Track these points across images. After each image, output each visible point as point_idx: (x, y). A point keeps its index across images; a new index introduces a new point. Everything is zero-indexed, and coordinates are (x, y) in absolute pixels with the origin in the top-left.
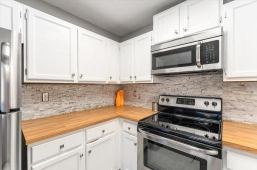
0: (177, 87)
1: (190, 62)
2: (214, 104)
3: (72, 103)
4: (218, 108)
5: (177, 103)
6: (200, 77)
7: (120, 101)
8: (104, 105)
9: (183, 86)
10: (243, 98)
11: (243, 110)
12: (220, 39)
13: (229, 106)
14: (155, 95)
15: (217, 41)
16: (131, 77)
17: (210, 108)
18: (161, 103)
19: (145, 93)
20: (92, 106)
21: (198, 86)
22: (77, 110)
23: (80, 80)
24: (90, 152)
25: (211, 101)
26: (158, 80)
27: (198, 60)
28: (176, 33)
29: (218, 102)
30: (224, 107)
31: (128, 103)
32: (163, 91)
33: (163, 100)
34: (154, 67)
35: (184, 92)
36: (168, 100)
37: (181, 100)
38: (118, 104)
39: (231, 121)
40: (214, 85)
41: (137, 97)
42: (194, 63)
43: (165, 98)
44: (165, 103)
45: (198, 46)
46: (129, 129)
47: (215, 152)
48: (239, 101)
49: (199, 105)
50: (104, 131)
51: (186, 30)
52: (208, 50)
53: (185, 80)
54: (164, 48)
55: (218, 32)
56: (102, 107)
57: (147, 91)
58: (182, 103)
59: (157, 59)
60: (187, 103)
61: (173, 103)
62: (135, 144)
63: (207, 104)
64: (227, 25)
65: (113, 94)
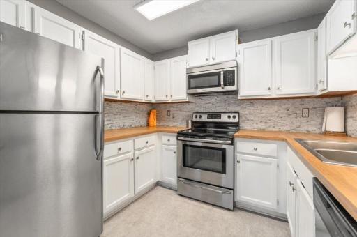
0: (207, 105)
1: (217, 84)
2: (234, 117)
3: (110, 120)
4: (236, 120)
5: (208, 118)
6: (225, 97)
7: (153, 121)
8: (137, 125)
9: (213, 104)
10: (252, 112)
11: (252, 120)
12: (235, 69)
13: (244, 118)
14: (188, 113)
15: (234, 71)
16: (167, 96)
17: (232, 120)
18: (194, 119)
19: (179, 112)
20: (127, 124)
21: (223, 104)
22: (114, 128)
23: (122, 96)
24: (138, 158)
25: (232, 115)
26: (192, 99)
27: (222, 83)
28: (207, 60)
29: (237, 115)
30: (241, 119)
31: (162, 124)
32: (196, 109)
33: (196, 117)
34: (189, 87)
35: (213, 109)
36: (200, 117)
37: (210, 116)
38: (151, 124)
39: (245, 130)
40: (235, 103)
41: (171, 116)
42: (219, 85)
43: (198, 115)
44: (198, 119)
45: (222, 73)
46: (169, 140)
47: (230, 142)
48: (250, 114)
49: (224, 118)
50: (147, 142)
51: (214, 59)
52: (229, 76)
53: (213, 99)
54: (196, 72)
55: (234, 64)
56: (136, 127)
57: (181, 110)
58: (212, 118)
59: (192, 80)
60: (215, 118)
61: (204, 118)
62: (175, 153)
63: (229, 117)
64: (240, 60)
65: (146, 115)
